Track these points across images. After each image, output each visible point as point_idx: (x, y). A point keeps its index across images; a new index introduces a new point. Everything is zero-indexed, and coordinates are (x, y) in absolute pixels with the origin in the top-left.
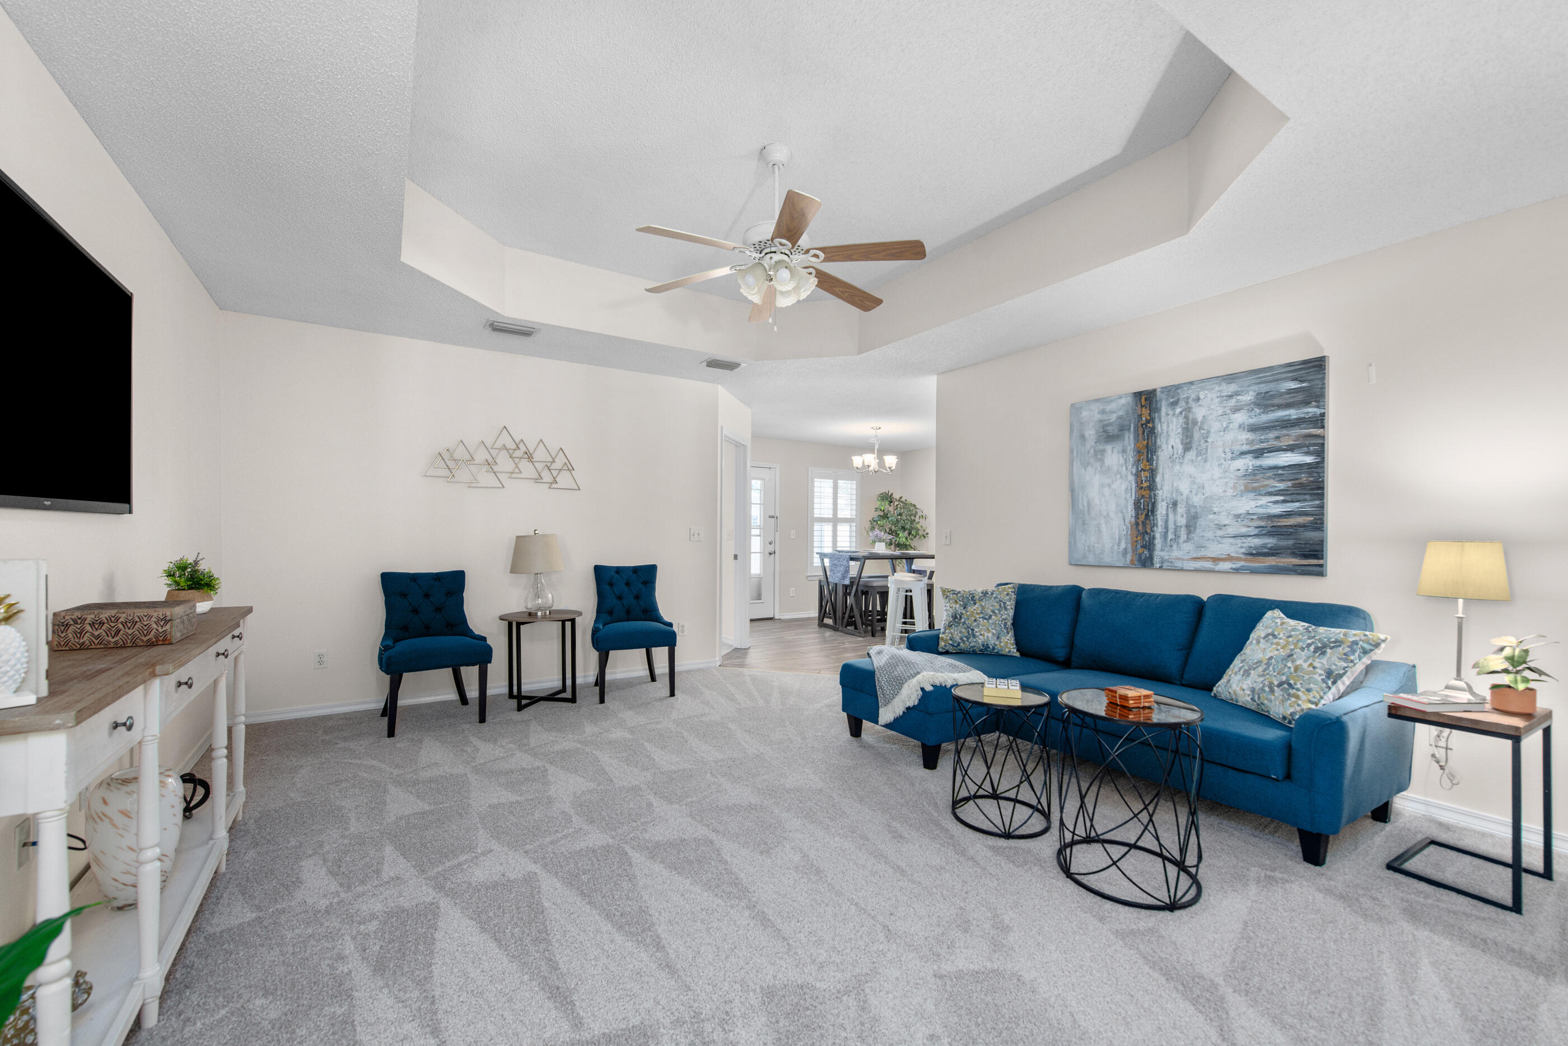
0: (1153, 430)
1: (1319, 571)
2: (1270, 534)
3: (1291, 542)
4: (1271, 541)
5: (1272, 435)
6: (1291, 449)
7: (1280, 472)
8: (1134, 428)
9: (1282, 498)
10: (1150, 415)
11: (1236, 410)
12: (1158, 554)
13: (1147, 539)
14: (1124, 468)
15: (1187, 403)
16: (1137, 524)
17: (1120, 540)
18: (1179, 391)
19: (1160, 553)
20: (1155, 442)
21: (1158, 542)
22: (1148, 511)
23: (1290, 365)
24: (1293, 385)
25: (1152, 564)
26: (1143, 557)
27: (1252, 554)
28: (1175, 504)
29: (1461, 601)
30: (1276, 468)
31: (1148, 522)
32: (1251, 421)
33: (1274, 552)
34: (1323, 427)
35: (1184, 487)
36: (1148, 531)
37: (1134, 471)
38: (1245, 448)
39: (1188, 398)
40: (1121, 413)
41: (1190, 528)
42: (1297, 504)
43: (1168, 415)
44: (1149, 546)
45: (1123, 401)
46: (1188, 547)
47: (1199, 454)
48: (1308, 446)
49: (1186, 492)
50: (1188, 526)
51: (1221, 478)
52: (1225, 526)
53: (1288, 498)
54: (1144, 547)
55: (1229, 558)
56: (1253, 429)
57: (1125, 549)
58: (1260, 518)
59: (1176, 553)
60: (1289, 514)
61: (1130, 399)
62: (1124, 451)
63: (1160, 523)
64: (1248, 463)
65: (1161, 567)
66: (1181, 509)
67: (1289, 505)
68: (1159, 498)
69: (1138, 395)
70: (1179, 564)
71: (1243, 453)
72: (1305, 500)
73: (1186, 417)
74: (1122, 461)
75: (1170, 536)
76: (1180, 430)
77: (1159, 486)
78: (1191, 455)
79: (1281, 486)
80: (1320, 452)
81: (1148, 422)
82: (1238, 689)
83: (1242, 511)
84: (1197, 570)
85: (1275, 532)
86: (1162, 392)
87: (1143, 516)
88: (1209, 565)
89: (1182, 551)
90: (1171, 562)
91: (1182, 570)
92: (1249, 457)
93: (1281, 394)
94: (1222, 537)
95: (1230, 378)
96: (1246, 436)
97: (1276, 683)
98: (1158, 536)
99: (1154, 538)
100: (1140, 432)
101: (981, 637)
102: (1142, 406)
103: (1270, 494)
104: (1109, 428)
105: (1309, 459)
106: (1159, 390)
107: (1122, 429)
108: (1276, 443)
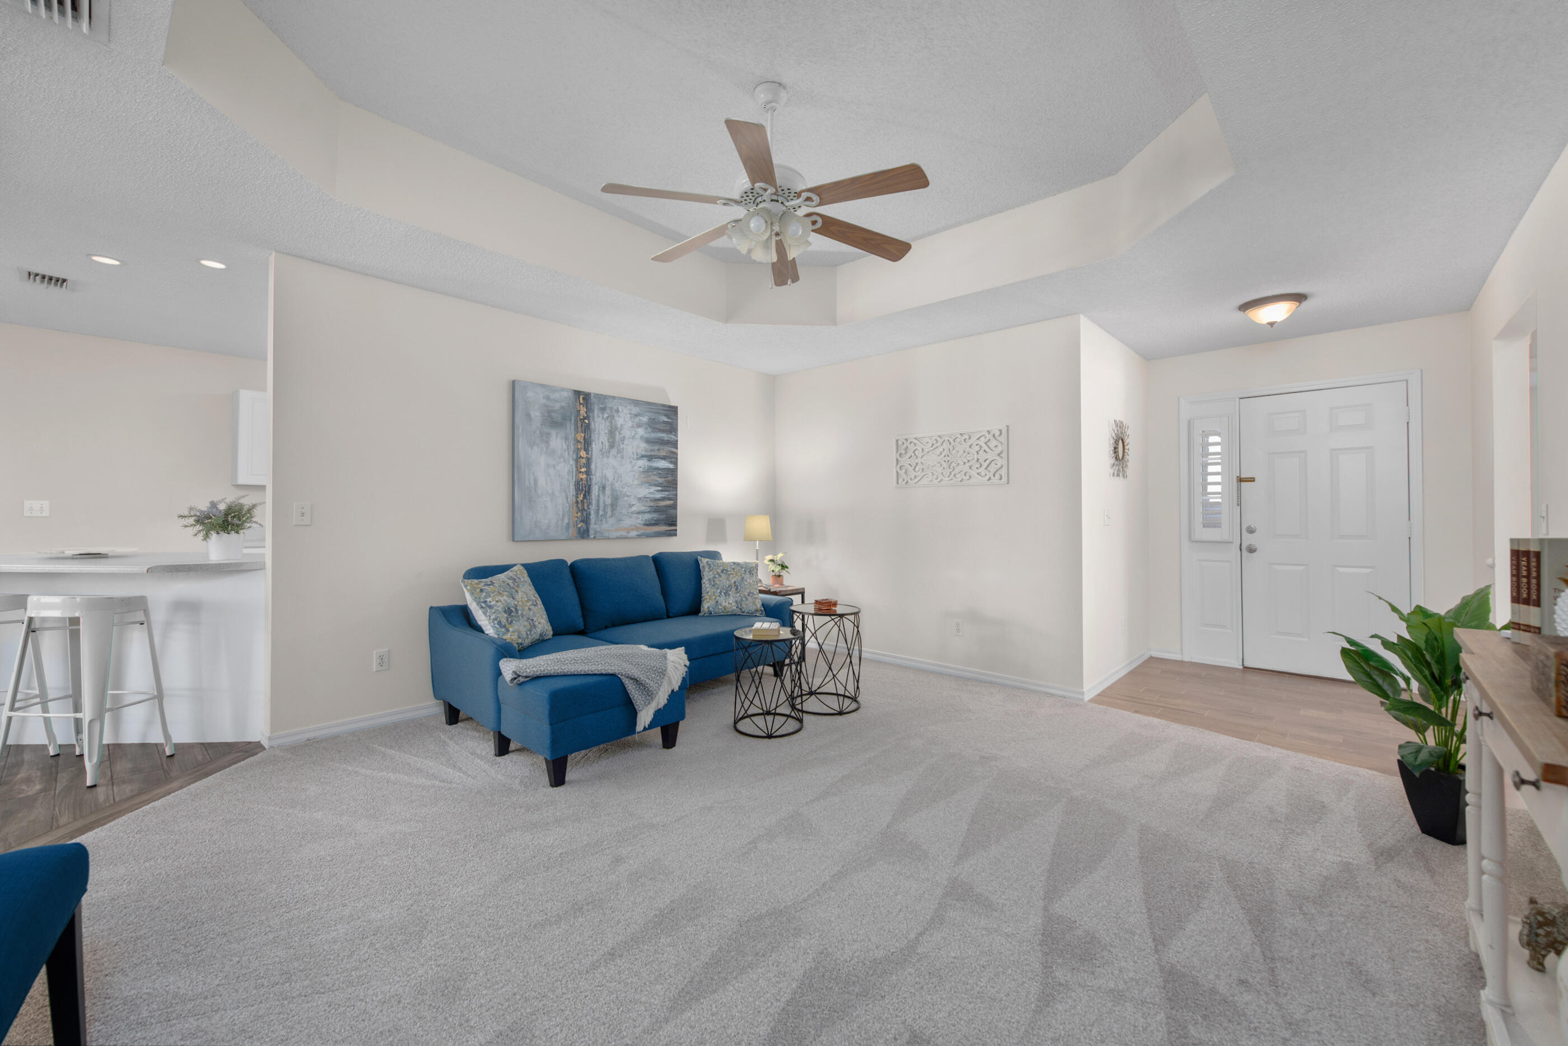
0: (588, 426)
1: (673, 533)
2: (655, 511)
3: (663, 517)
4: (655, 516)
5: (656, 448)
6: (664, 458)
7: (660, 472)
8: (575, 421)
9: (660, 488)
10: (586, 412)
11: (639, 426)
12: (593, 526)
13: (585, 515)
14: (567, 453)
15: (611, 411)
16: (577, 502)
17: (563, 515)
18: (606, 400)
19: (594, 526)
20: (590, 437)
21: (593, 516)
22: (585, 492)
23: (664, 406)
24: (666, 419)
25: (589, 535)
26: (582, 530)
27: (647, 525)
28: (604, 487)
29: (757, 541)
30: (657, 469)
31: (585, 500)
32: (647, 436)
33: (656, 523)
34: (677, 448)
35: (610, 474)
36: (586, 508)
37: (575, 457)
38: (644, 453)
39: (612, 408)
40: (563, 404)
41: (614, 506)
42: (667, 493)
43: (599, 417)
44: (586, 520)
45: (565, 394)
46: (612, 521)
47: (619, 452)
48: (671, 458)
49: (611, 479)
50: (612, 505)
51: (630, 471)
52: (633, 505)
53: (663, 489)
54: (582, 521)
55: (636, 528)
56: (648, 441)
57: (568, 524)
58: (651, 501)
59: (605, 526)
60: (663, 499)
61: (571, 394)
62: (566, 438)
63: (594, 502)
64: (643, 463)
65: (594, 538)
66: (608, 491)
67: (664, 493)
68: (593, 481)
69: (578, 393)
70: (606, 534)
71: (643, 456)
72: (670, 491)
73: (611, 422)
74: (565, 447)
75: (601, 513)
76: (607, 431)
77: (593, 473)
78: (614, 452)
79: (660, 480)
80: (676, 463)
81: (585, 418)
82: (727, 604)
83: (641, 496)
84: (618, 538)
85: (657, 510)
86: (595, 397)
87: (582, 495)
88: (624, 533)
89: (607, 525)
90: (602, 533)
91: (608, 538)
92: (645, 459)
93: (660, 423)
94: (632, 513)
95: (636, 403)
96: (643, 445)
97: (746, 594)
98: (592, 512)
99: (590, 514)
100: (579, 424)
102: (580, 404)
103: (656, 485)
104: (553, 414)
105: (671, 466)
106: (592, 395)
107: (564, 418)
108: (656, 453)
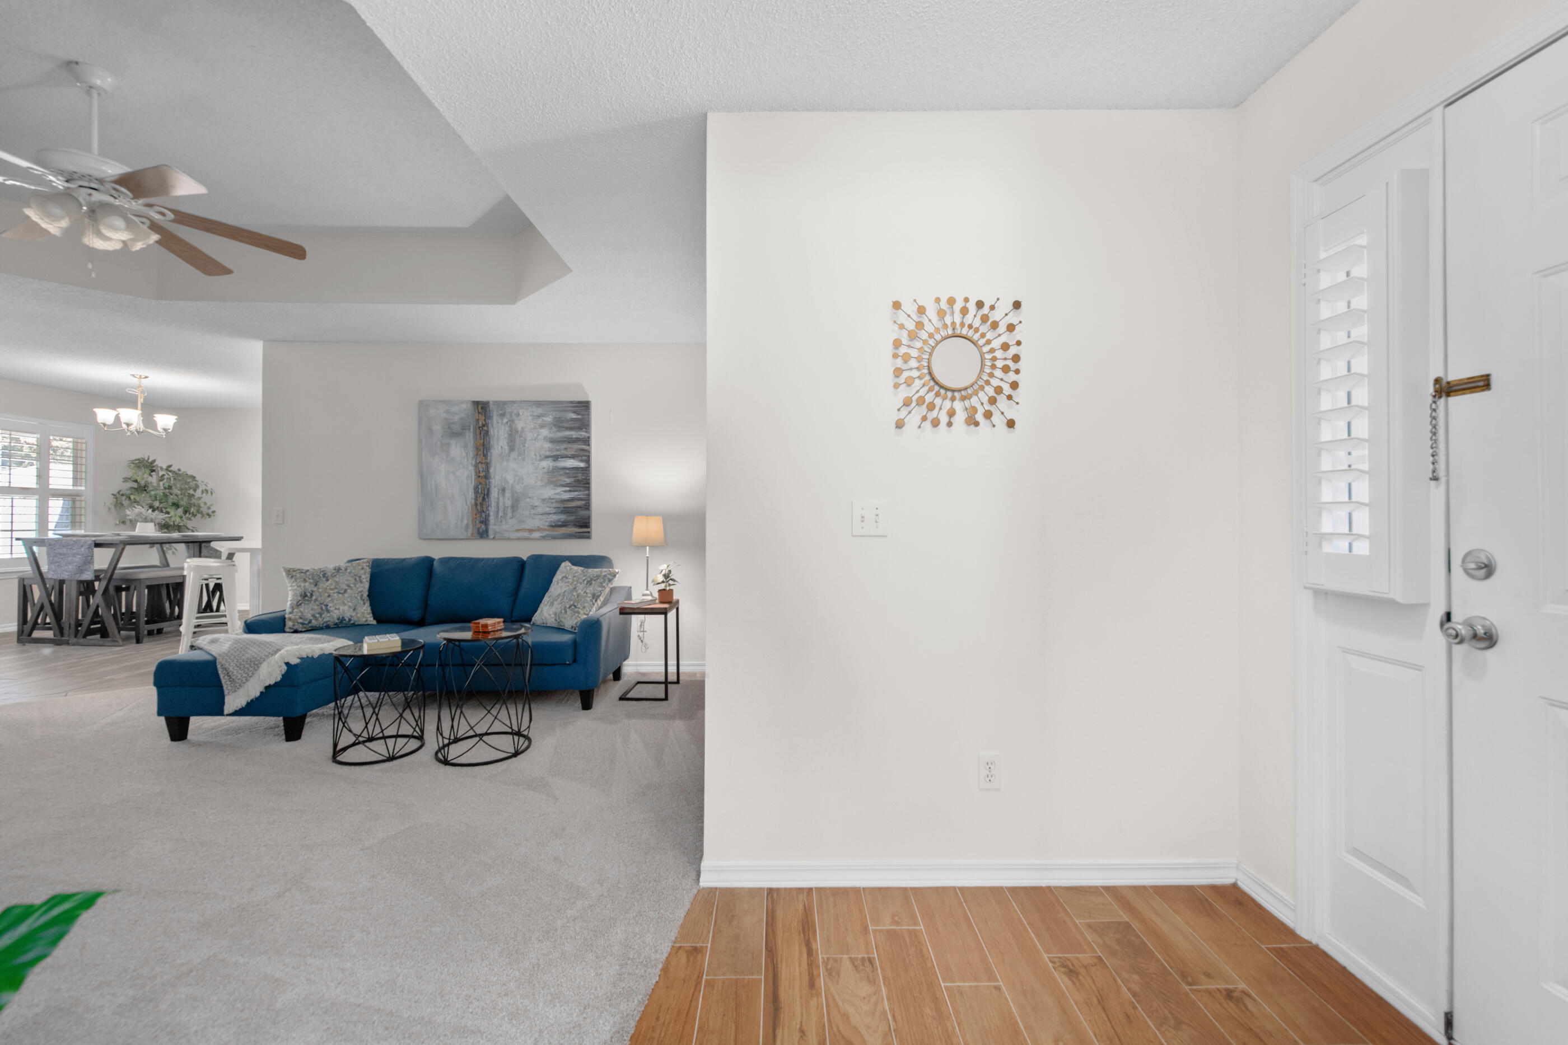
0: (487, 433)
1: (587, 536)
2: (562, 512)
3: (573, 518)
4: (563, 517)
5: (563, 446)
6: (573, 457)
7: (568, 471)
8: (473, 429)
9: (568, 489)
10: (485, 420)
11: (542, 426)
12: (492, 527)
13: (484, 516)
14: (466, 460)
15: (511, 416)
16: (476, 505)
17: (463, 517)
18: (506, 406)
19: (493, 527)
20: (489, 442)
21: (492, 518)
22: (484, 494)
23: (572, 402)
24: (574, 416)
25: (488, 536)
26: (481, 531)
27: (552, 526)
28: (504, 490)
29: (648, 548)
30: (565, 468)
31: (484, 503)
32: (551, 435)
33: (564, 524)
34: (589, 445)
35: (510, 478)
36: (485, 510)
37: (474, 463)
38: (548, 453)
39: (512, 412)
40: (463, 415)
41: (514, 507)
42: (577, 493)
43: (498, 423)
44: (485, 522)
45: (464, 406)
46: (512, 522)
47: (519, 454)
48: (582, 456)
49: (511, 481)
50: (513, 507)
51: (533, 473)
52: (536, 506)
53: (572, 489)
54: (481, 522)
55: (539, 529)
56: (552, 441)
57: (467, 525)
58: (556, 502)
59: (504, 527)
60: (572, 500)
61: (470, 406)
62: (465, 446)
63: (493, 504)
64: (547, 464)
65: (494, 538)
66: (508, 494)
67: (572, 493)
68: (492, 485)
69: (476, 403)
70: (507, 535)
71: (547, 457)
72: (580, 491)
73: (511, 426)
74: (464, 454)
75: (501, 514)
76: (506, 436)
77: (492, 476)
78: (514, 455)
79: (568, 481)
80: (588, 461)
81: (484, 426)
82: (546, 615)
83: (546, 496)
84: (519, 539)
85: (566, 511)
86: (494, 405)
87: (481, 499)
88: (526, 534)
89: (508, 526)
90: (501, 534)
91: (509, 539)
92: (550, 459)
93: (567, 421)
94: (535, 514)
95: (538, 404)
96: (548, 445)
97: (567, 607)
98: (492, 514)
99: (489, 515)
100: (478, 433)
101: (336, 611)
102: (479, 413)
103: (563, 486)
104: (452, 426)
105: (582, 465)
106: (491, 403)
107: (464, 428)
108: (565, 452)
